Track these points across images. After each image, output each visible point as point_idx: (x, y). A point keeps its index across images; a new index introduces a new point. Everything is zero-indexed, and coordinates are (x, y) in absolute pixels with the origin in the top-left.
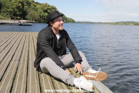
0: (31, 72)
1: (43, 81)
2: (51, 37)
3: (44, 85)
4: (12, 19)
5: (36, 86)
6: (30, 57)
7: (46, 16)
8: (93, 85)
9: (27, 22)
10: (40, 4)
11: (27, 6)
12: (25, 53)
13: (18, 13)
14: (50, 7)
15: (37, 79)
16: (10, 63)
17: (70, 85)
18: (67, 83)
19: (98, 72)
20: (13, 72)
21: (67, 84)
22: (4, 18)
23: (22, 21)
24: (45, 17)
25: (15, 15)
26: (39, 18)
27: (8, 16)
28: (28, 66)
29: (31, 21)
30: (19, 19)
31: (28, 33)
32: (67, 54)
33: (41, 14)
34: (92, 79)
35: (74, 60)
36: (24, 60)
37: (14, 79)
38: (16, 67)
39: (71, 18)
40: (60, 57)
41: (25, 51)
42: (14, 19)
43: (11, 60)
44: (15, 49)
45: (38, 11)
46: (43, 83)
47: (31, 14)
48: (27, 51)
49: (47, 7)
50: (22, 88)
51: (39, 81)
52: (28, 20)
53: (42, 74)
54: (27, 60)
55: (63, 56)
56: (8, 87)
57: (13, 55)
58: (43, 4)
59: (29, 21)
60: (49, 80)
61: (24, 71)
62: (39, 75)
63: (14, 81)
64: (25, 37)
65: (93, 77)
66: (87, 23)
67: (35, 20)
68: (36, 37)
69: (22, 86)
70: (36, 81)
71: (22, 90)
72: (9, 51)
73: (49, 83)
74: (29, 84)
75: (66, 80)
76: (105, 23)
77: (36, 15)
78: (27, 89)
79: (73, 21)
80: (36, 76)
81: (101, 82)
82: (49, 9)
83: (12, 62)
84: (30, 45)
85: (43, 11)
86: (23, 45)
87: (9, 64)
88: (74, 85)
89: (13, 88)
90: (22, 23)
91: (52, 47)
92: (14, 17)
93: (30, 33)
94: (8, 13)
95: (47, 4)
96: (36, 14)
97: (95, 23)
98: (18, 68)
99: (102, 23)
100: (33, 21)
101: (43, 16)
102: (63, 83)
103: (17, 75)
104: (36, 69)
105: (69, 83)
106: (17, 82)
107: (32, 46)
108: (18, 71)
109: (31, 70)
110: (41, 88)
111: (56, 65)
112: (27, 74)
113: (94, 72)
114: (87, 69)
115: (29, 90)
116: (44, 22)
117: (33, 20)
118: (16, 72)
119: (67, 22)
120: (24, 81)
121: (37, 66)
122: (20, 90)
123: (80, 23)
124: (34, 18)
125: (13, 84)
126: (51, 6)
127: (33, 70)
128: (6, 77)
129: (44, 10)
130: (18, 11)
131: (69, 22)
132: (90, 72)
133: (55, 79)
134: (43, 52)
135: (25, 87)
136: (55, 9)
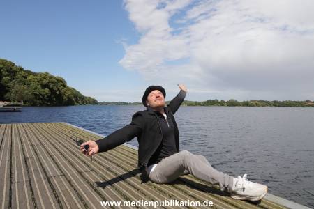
7: (47, 94)
9: (8, 106)
10: (35, 74)
11: (8, 76)
14: (54, 80)
24: (43, 97)
26: (33, 97)
29: (16, 103)
33: (37, 92)
45: (32, 85)
49: (49, 79)
52: (10, 101)
58: (41, 74)
59: (12, 104)
67: (25, 102)
77: (28, 92)
79: (94, 102)
82: (52, 82)
85: (39, 86)
95: (47, 73)
96: (26, 91)
97: (130, 104)
100: (19, 104)
101: (40, 94)
116: (42, 105)
117: (19, 102)
119: (83, 103)
123: (106, 105)
124: (22, 98)
126: (55, 78)
129: (41, 84)
131: (87, 104)
136: (61, 81)
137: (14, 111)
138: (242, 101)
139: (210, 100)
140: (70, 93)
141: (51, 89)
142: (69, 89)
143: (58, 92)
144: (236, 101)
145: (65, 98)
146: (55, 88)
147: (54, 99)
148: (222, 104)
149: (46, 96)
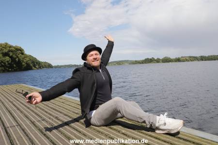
7: (8, 62)
14: (13, 49)
24: (5, 63)
39: (46, 62)
49: (8, 48)
58: (1, 45)
66: (69, 67)
79: (50, 66)
82: (12, 51)
95: (7, 44)
101: (2, 62)
119: (40, 67)
123: (60, 68)
126: (14, 47)
129: (2, 53)
131: (43, 68)
136: (21, 50)
138: (174, 58)
139: (148, 59)
140: (28, 59)
141: (11, 57)
142: (26, 56)
143: (17, 60)
144: (170, 58)
145: (23, 64)
146: (14, 56)
147: (15, 65)
148: (158, 61)
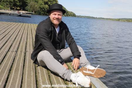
0: (27, 64)
1: (40, 74)
2: (50, 29)
3: (40, 78)
4: (12, 9)
5: (32, 78)
6: (28, 49)
7: (47, 8)
8: (91, 82)
9: (27, 13)
12: (23, 44)
13: (18, 4)
15: (33, 72)
16: (7, 53)
17: (66, 80)
18: (63, 77)
19: (97, 69)
20: (9, 63)
21: (63, 79)
22: (4, 7)
23: (22, 12)
24: (45, 9)
25: (15, 5)
26: (39, 9)
27: (8, 6)
28: (25, 58)
29: (31, 12)
30: (18, 10)
31: (27, 24)
32: (65, 48)
33: (42, 6)
34: (90, 75)
35: (72, 55)
36: (21, 52)
37: (10, 70)
38: (13, 59)
39: (72, 12)
40: (58, 51)
41: (23, 43)
42: (13, 9)
43: (8, 51)
44: (13, 40)
45: (39, 3)
46: (39, 76)
47: (31, 5)
48: (25, 43)
50: (18, 80)
51: (36, 73)
52: (28, 11)
53: (39, 67)
54: (24, 52)
55: (62, 50)
56: (3, 77)
57: (11, 46)
59: (29, 13)
60: (45, 74)
61: (21, 63)
62: (35, 68)
63: (10, 73)
64: (23, 28)
65: (91, 73)
66: (88, 18)
67: (35, 12)
68: (35, 29)
69: (18, 78)
70: (32, 74)
71: (17, 82)
72: (7, 42)
73: (46, 77)
74: (25, 76)
75: (63, 75)
76: (107, 19)
77: (37, 6)
78: (23, 81)
79: (74, 15)
80: (33, 69)
81: (98, 79)
82: (50, 1)
83: (9, 53)
84: (28, 37)
85: (43, 3)
86: (21, 36)
87: (6, 55)
88: (70, 80)
89: (9, 79)
90: (21, 14)
91: (51, 40)
92: (14, 7)
93: (29, 24)
94: (8, 3)
97: (96, 18)
98: (15, 59)
99: (104, 18)
101: (43, 8)
102: (59, 78)
103: (13, 66)
104: (33, 61)
105: (65, 78)
106: (13, 74)
107: (30, 38)
108: (14, 63)
109: (27, 62)
110: (36, 81)
111: (53, 58)
112: (24, 66)
113: (92, 68)
114: (85, 64)
115: (25, 82)
116: (44, 14)
117: (32, 12)
118: (13, 64)
119: (67, 15)
120: (20, 73)
121: (34, 58)
122: (16, 81)
123: (81, 17)
124: (34, 10)
125: (8, 75)
127: (30, 62)
128: (2, 67)
129: (44, 2)
130: (18, 1)
131: (69, 16)
132: (88, 68)
133: (51, 73)
134: (41, 45)
135: (21, 79)
136: (56, 1)
137: (28, 17)
141: (49, 6)
149: (46, 9)
